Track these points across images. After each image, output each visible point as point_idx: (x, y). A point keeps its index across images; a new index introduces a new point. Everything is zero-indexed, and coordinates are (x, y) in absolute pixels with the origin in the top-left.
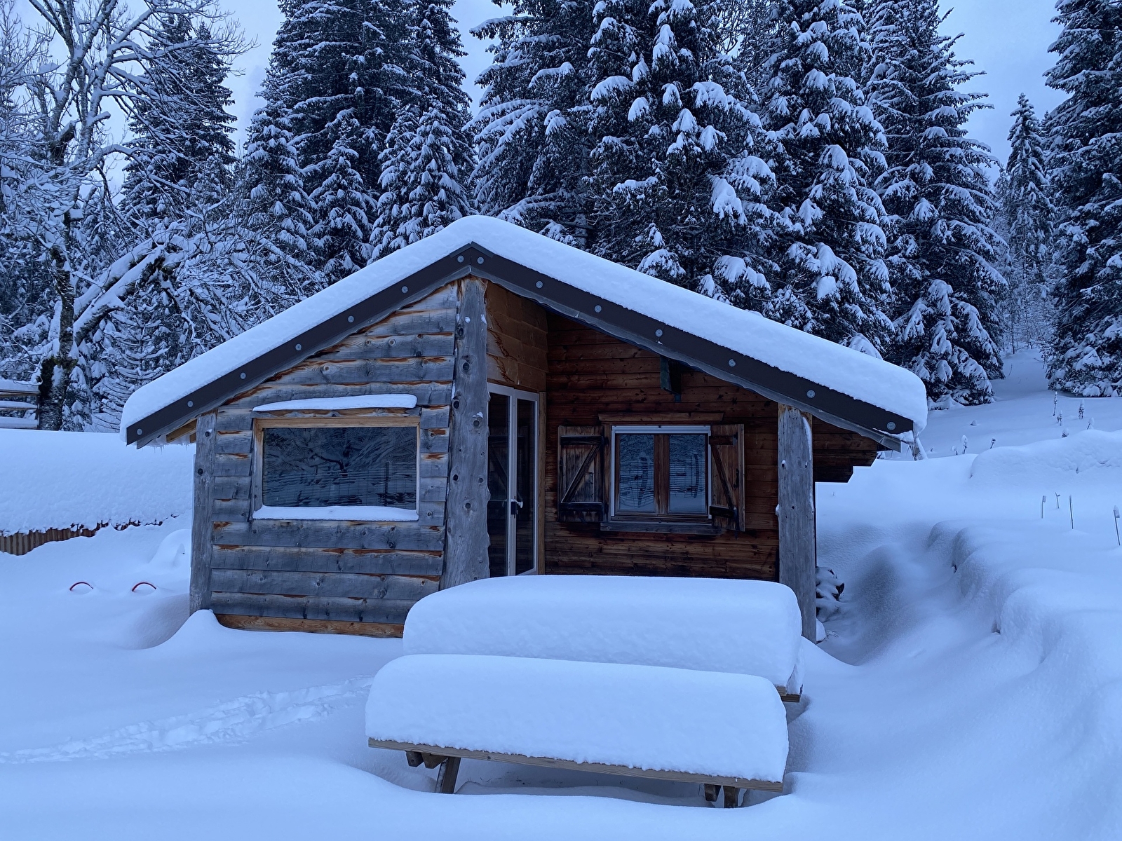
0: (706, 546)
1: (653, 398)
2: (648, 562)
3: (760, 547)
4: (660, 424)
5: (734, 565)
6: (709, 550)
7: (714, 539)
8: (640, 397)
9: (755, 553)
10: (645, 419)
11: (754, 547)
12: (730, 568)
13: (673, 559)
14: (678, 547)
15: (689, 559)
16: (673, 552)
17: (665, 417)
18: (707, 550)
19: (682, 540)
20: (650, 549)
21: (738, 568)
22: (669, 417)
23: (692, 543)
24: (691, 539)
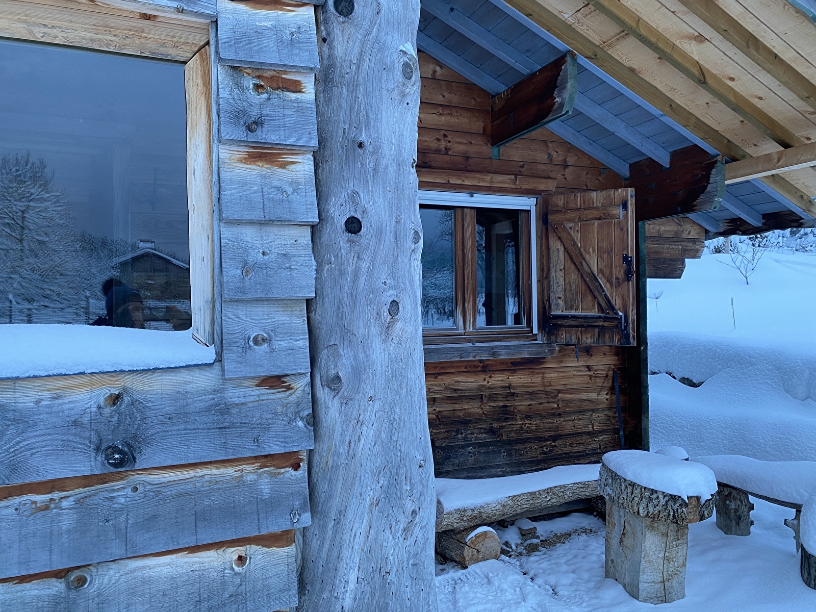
0: (533, 374)
1: (461, 148)
2: (457, 407)
3: (595, 368)
4: (472, 190)
5: (568, 396)
6: (537, 379)
7: (543, 363)
8: (443, 145)
9: (591, 377)
10: (453, 181)
11: (589, 368)
12: (563, 401)
13: (492, 398)
14: (498, 380)
15: (513, 395)
16: (490, 388)
17: (483, 180)
18: (534, 380)
19: (504, 367)
20: (461, 386)
21: (572, 401)
22: (486, 180)
23: (515, 371)
24: (515, 366)
